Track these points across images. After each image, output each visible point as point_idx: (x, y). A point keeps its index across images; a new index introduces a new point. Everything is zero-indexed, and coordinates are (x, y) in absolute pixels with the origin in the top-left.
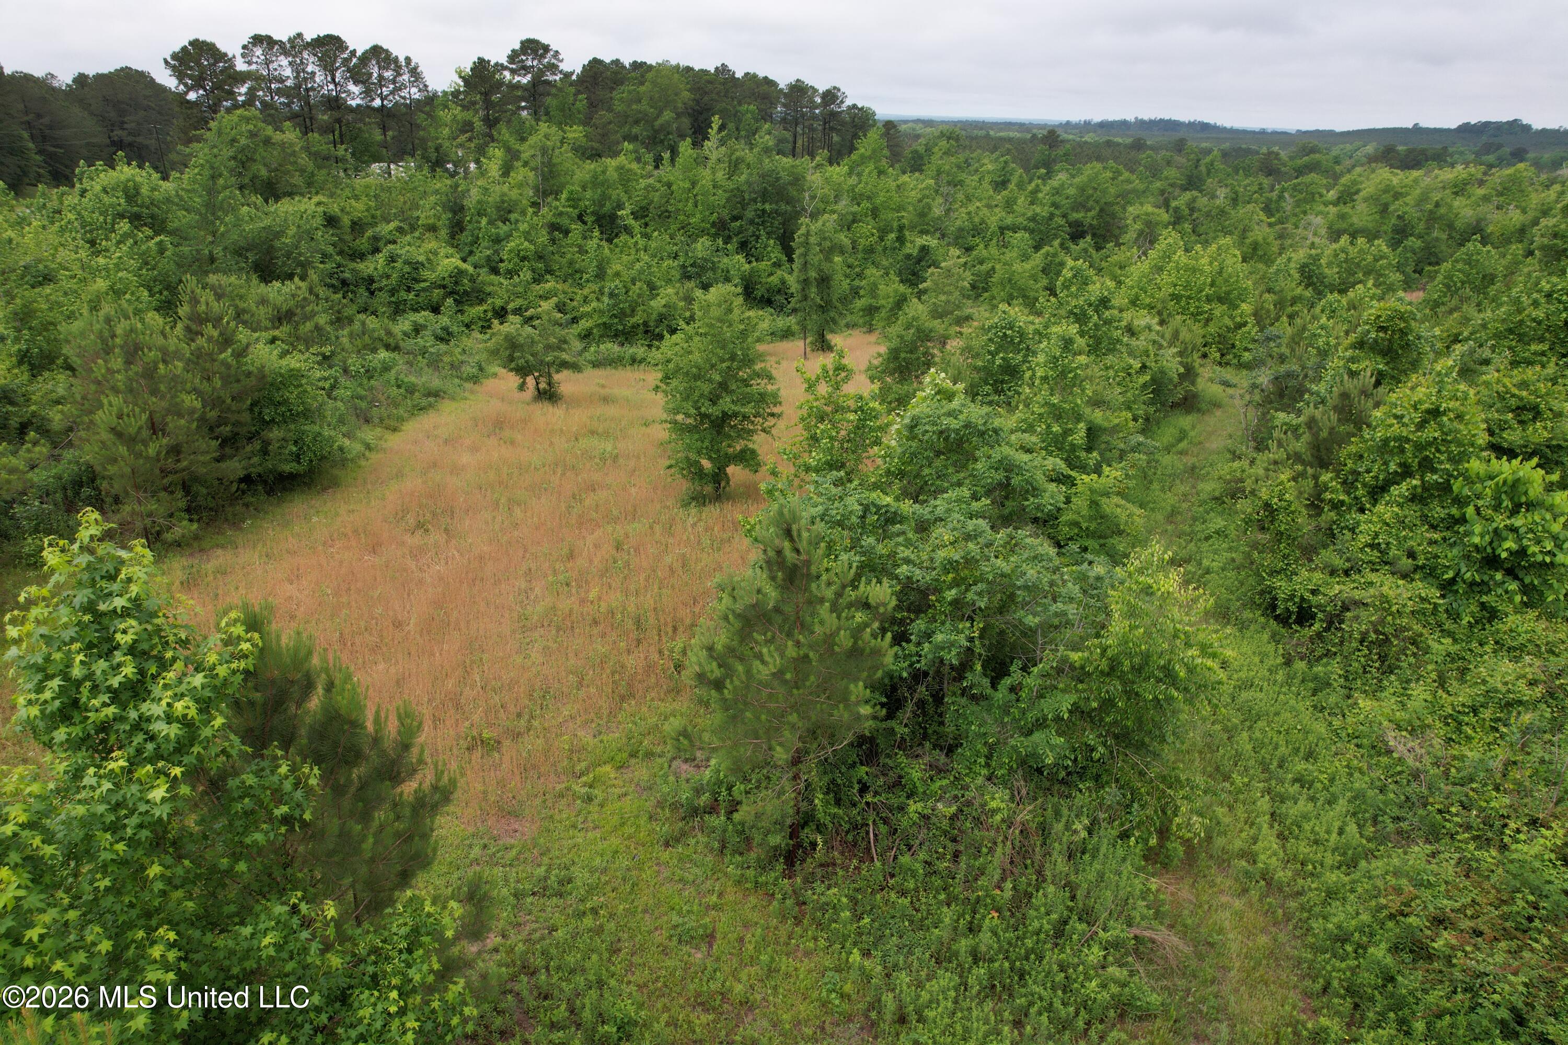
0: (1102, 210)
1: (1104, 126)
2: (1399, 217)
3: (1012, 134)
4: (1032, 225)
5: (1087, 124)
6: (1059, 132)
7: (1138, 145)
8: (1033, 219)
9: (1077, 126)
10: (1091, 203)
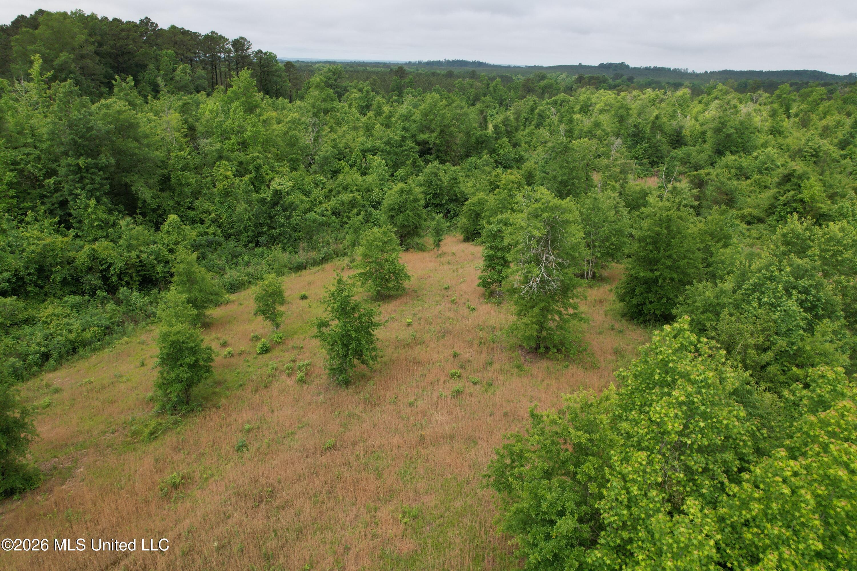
0: (442, 131)
1: (429, 64)
2: (635, 126)
3: (379, 69)
4: (388, 148)
5: (420, 63)
6: (405, 68)
7: (450, 75)
8: (388, 143)
9: (414, 64)
10: (433, 126)
